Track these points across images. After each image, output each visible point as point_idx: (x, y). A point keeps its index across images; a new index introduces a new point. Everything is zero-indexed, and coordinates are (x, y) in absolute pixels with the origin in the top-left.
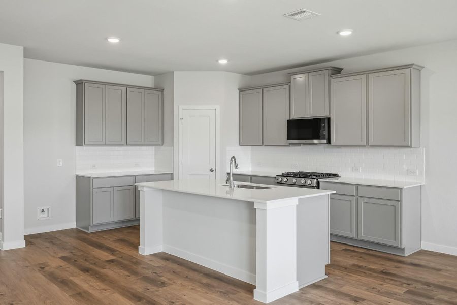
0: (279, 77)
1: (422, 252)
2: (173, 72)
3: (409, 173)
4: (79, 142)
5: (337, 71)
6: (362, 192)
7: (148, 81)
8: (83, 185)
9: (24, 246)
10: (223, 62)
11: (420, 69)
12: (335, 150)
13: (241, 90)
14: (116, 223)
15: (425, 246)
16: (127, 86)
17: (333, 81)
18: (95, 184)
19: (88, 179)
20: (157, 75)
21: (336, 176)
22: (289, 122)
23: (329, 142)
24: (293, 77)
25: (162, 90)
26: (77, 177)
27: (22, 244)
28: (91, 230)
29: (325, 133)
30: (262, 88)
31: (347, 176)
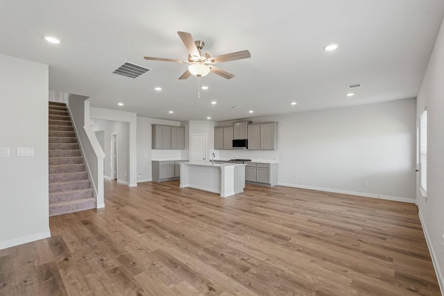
0: (230, 124)
1: (277, 186)
2: (189, 121)
3: (274, 159)
4: (153, 147)
5: (251, 122)
6: (258, 165)
7: (178, 124)
8: (155, 164)
9: (136, 186)
10: (209, 118)
11: (277, 123)
12: (249, 151)
13: (215, 128)
14: (170, 178)
15: (279, 184)
16: (171, 127)
17: (249, 126)
18: (160, 164)
19: (158, 162)
20: (182, 122)
21: (250, 160)
22: (233, 141)
23: (247, 148)
24: (235, 124)
25: (184, 128)
26: (152, 161)
27: (136, 185)
28: (159, 181)
29: (246, 145)
30: (223, 127)
31: (253, 160)
